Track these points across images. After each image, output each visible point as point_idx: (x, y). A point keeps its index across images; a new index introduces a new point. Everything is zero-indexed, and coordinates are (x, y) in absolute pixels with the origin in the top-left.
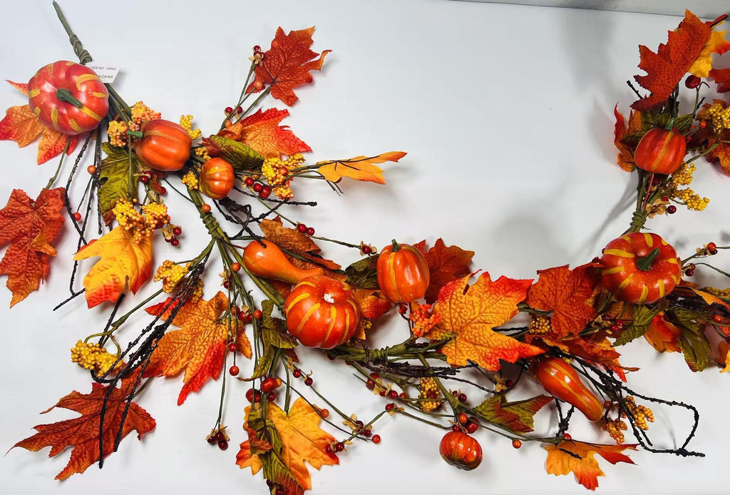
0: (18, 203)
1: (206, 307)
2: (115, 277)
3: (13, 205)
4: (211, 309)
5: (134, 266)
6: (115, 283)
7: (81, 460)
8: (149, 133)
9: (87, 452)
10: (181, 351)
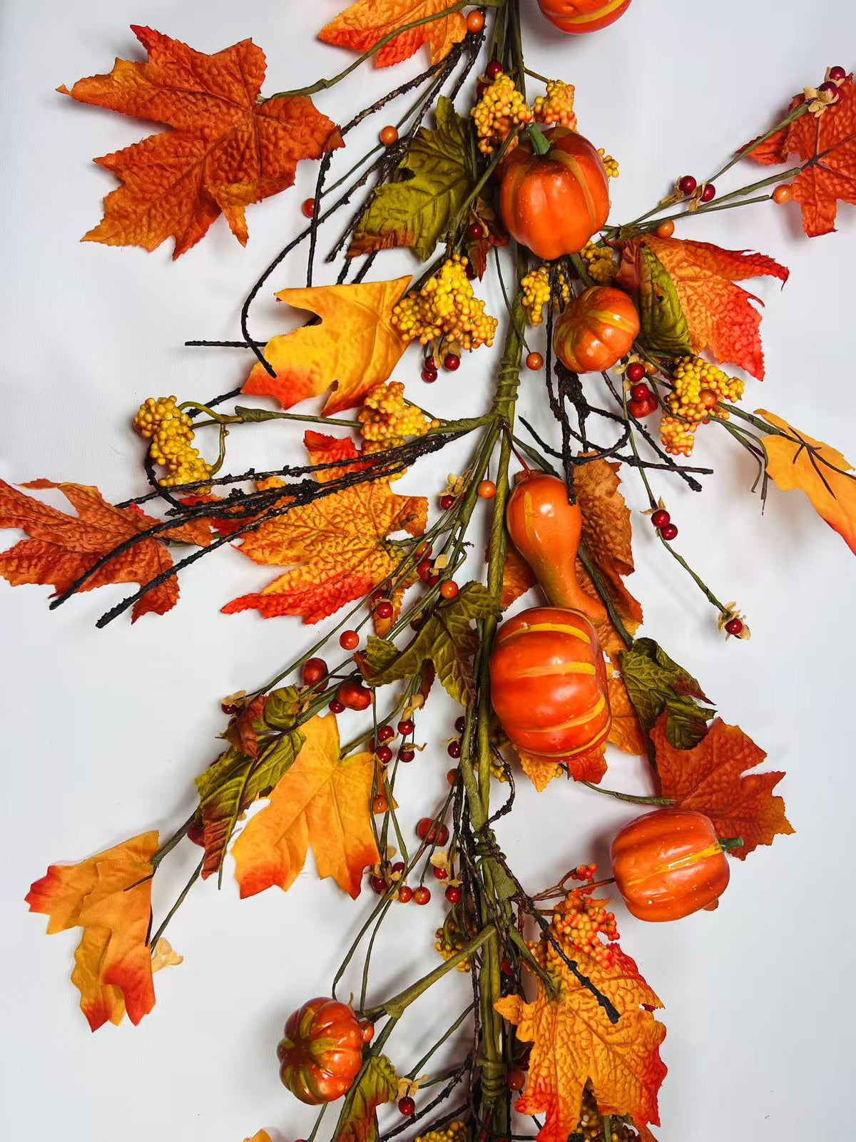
0: (236, 71)
1: (383, 501)
2: (316, 369)
3: (226, 67)
4: (388, 511)
5: (359, 372)
6: (310, 380)
7: (25, 564)
8: (561, 155)
9: (43, 561)
10: (294, 535)
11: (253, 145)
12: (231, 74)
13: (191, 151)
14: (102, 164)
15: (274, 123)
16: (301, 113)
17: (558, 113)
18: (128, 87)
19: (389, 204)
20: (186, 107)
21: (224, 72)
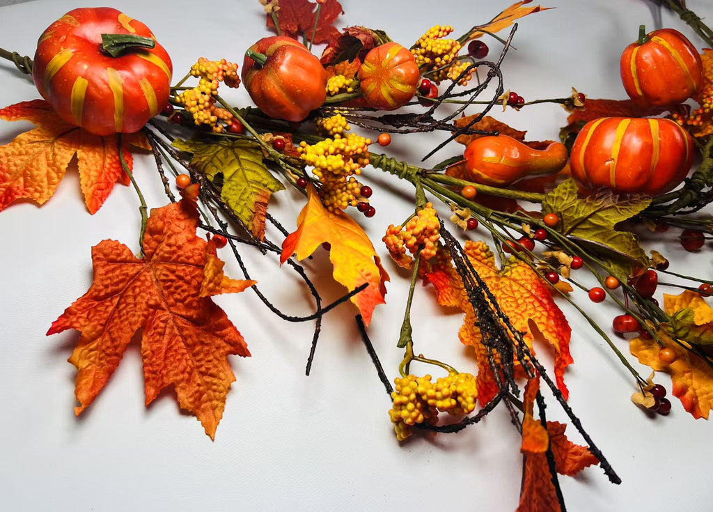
3: (108, 273)
11: (174, 267)
12: (113, 270)
13: (163, 321)
14: (149, 405)
15: (163, 245)
16: (161, 220)
17: (219, 69)
18: (95, 358)
19: (236, 198)
20: (128, 312)
21: (110, 275)
